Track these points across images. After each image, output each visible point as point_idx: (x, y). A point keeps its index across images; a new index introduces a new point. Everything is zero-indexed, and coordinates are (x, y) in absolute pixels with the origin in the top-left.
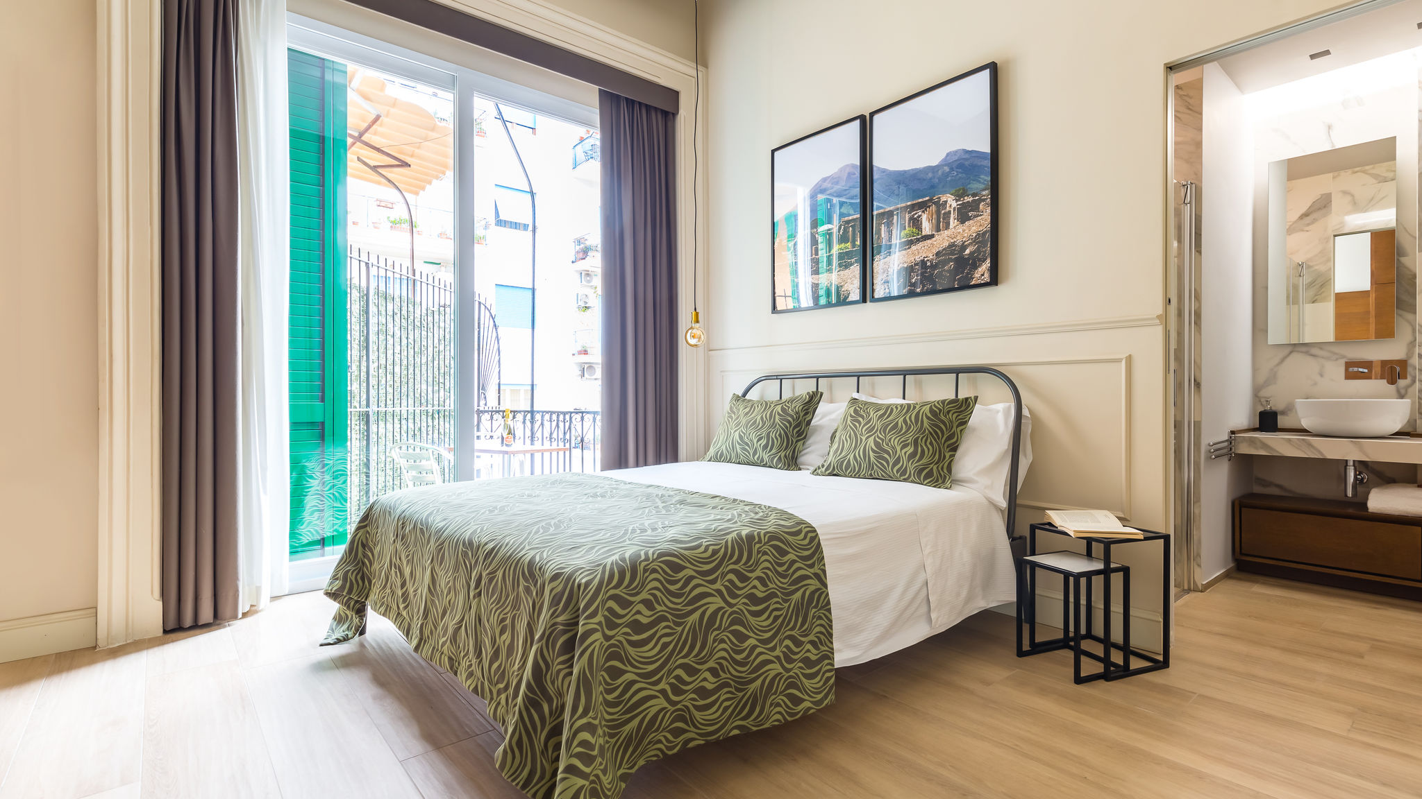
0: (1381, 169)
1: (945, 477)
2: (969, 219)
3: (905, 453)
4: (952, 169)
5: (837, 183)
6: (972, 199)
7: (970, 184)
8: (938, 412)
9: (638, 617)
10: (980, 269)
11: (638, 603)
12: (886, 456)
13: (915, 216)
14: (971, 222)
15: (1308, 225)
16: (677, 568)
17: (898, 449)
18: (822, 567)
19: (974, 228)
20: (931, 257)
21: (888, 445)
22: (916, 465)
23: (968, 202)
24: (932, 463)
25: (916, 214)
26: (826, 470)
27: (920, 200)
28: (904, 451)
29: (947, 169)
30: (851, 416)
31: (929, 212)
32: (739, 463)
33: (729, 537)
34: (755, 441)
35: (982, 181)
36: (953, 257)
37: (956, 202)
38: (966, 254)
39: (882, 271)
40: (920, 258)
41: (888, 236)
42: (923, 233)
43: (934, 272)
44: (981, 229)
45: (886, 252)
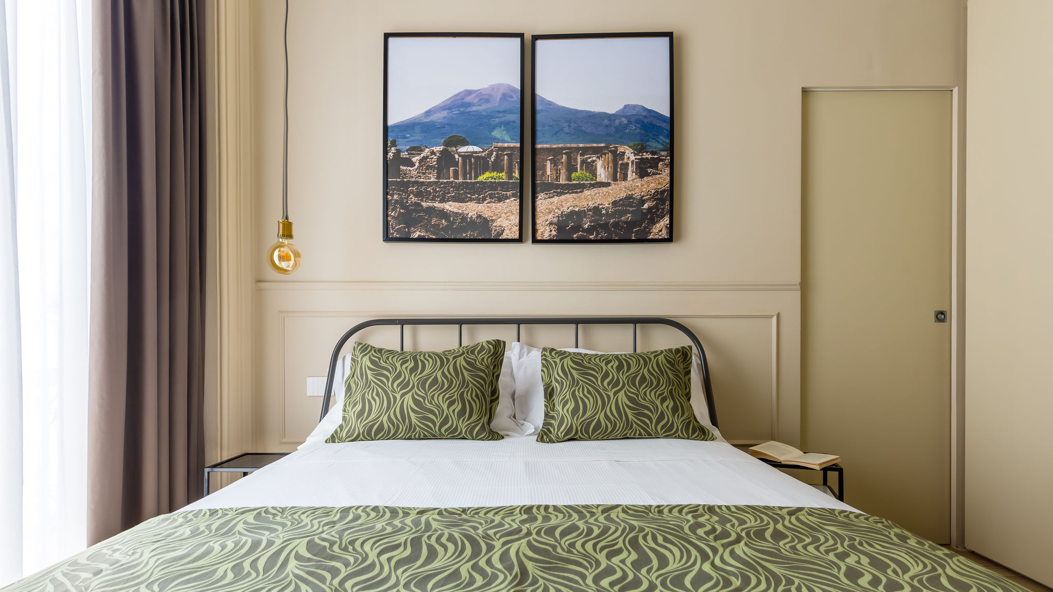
2: (648, 175)
4: (630, 122)
5: (487, 101)
6: (650, 156)
7: (649, 141)
10: (658, 225)
13: (589, 160)
14: (650, 178)
19: (653, 185)
20: (607, 205)
23: (647, 158)
25: (590, 158)
27: (595, 145)
29: (625, 121)
31: (605, 159)
35: (661, 142)
36: (631, 209)
37: (635, 156)
38: (644, 209)
39: (547, 211)
40: (593, 204)
41: (555, 175)
42: (598, 179)
43: (610, 221)
44: (659, 187)
45: (552, 192)
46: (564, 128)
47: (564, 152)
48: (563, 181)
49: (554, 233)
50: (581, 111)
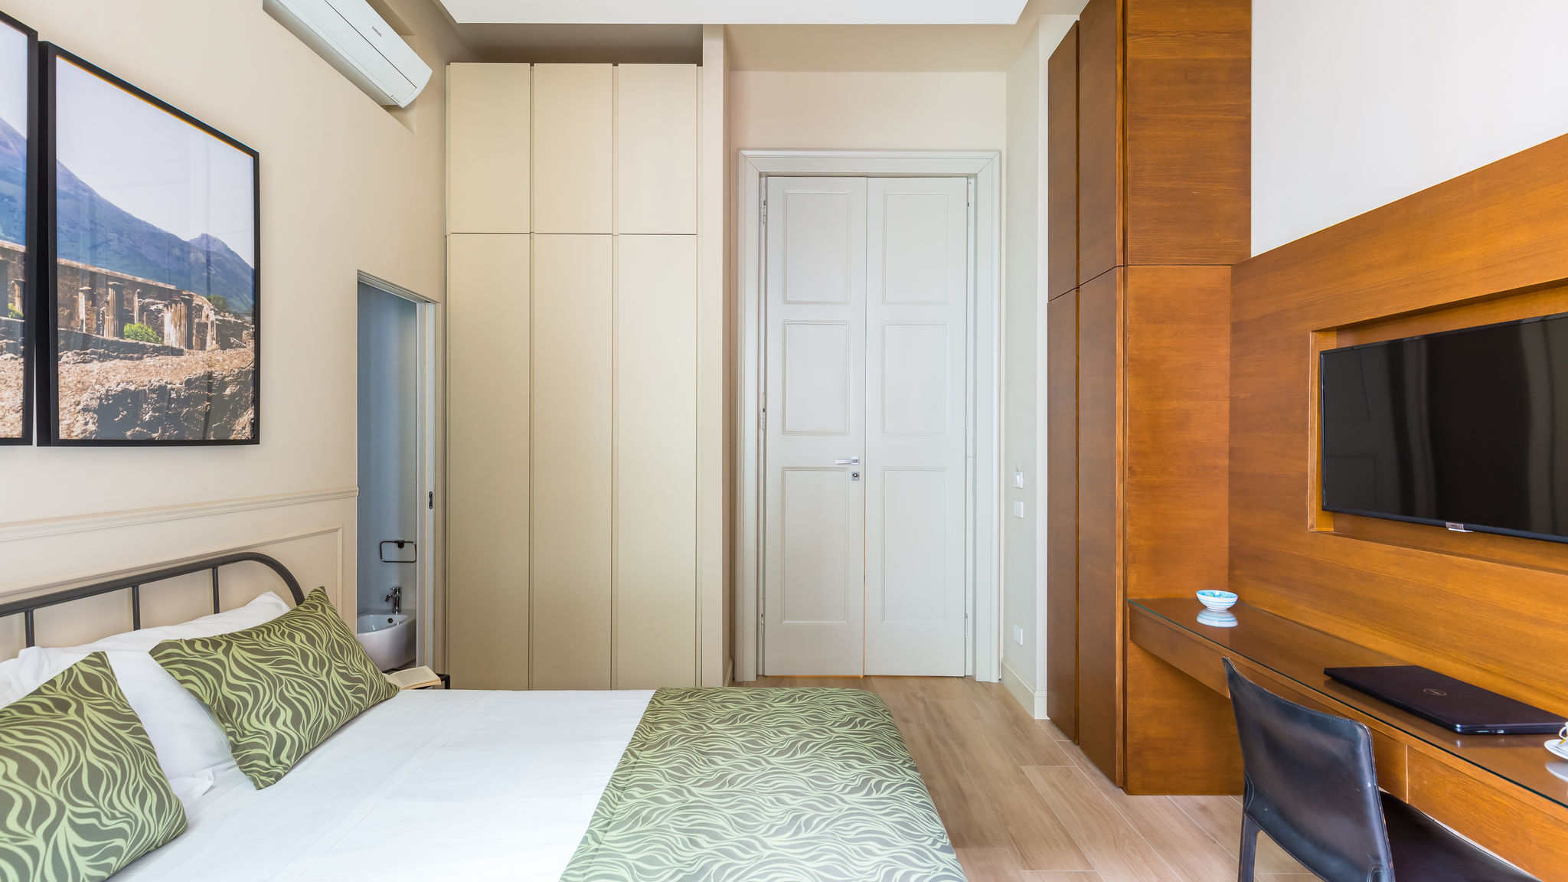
2: (231, 346)
4: (208, 261)
6: (233, 319)
7: (231, 297)
10: (241, 420)
13: (153, 308)
14: (233, 351)
19: (236, 361)
20: (178, 385)
23: (229, 322)
25: (153, 304)
27: (161, 284)
29: (202, 257)
31: (176, 311)
36: (210, 394)
37: (215, 314)
38: (226, 395)
39: (80, 386)
40: (158, 381)
41: (94, 322)
42: (165, 341)
43: (182, 411)
44: (243, 366)
45: (88, 351)
46: (110, 240)
47: (111, 283)
48: (108, 335)
49: (92, 427)
50: (140, 222)
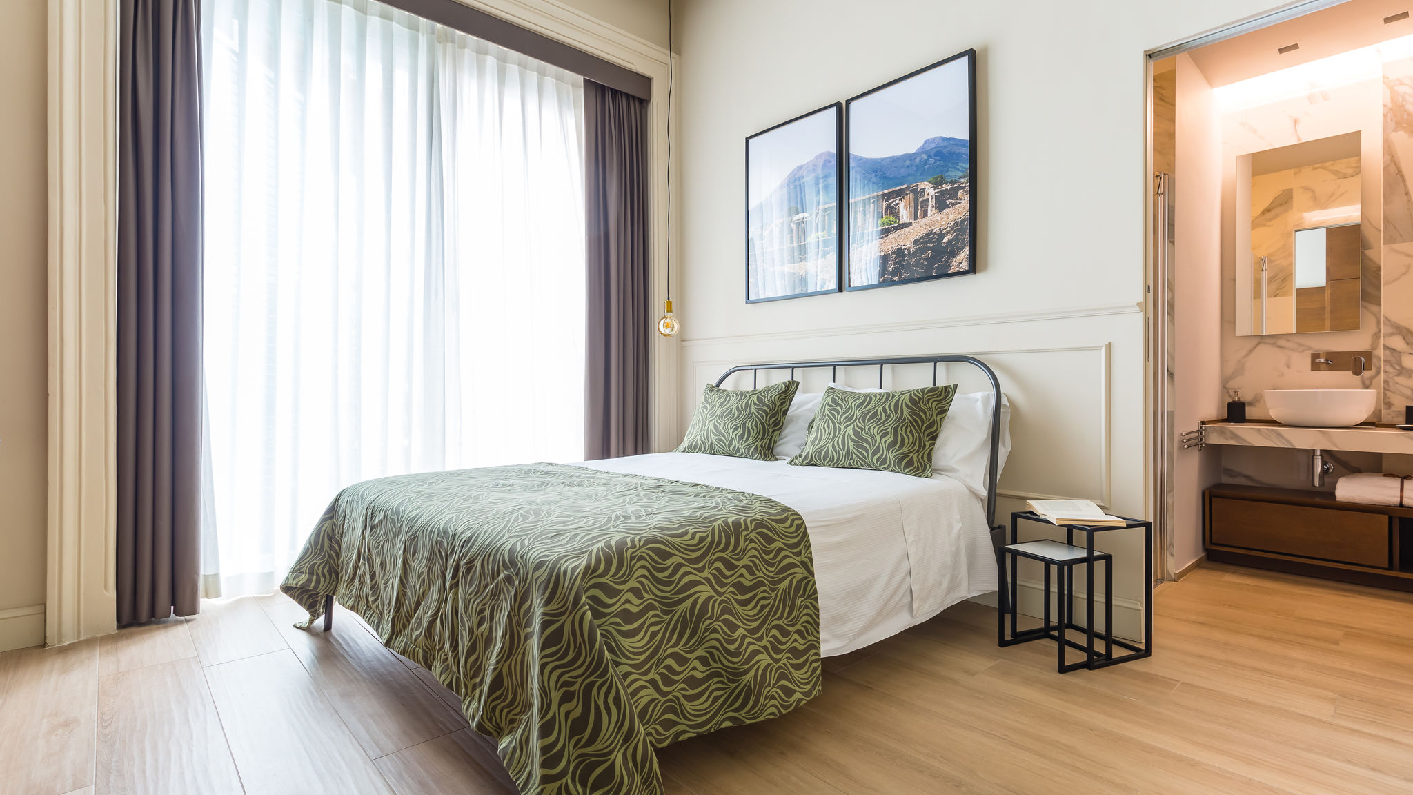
0: (1341, 166)
1: (925, 466)
2: (947, 206)
3: (885, 442)
4: (930, 157)
5: (813, 171)
6: (950, 187)
7: (948, 171)
8: (918, 400)
9: (627, 606)
10: (958, 257)
11: (627, 592)
12: (865, 445)
13: (893, 204)
14: (949, 209)
15: (1270, 220)
16: (665, 555)
17: (878, 438)
18: (809, 555)
19: (951, 216)
20: (909, 245)
21: (867, 434)
22: (896, 453)
23: (946, 190)
24: (912, 452)
25: (893, 202)
26: (804, 460)
27: (898, 188)
28: (883, 440)
29: (925, 157)
30: (829, 405)
31: (907, 200)
32: (714, 454)
33: (716, 524)
34: (731, 431)
35: (960, 169)
36: (931, 245)
37: (934, 190)
38: (944, 243)
39: (858, 259)
40: (897, 246)
42: (901, 221)
43: (912, 260)
44: (959, 217)
45: (863, 241)
46: (872, 177)
47: (873, 200)
50: (886, 159)
